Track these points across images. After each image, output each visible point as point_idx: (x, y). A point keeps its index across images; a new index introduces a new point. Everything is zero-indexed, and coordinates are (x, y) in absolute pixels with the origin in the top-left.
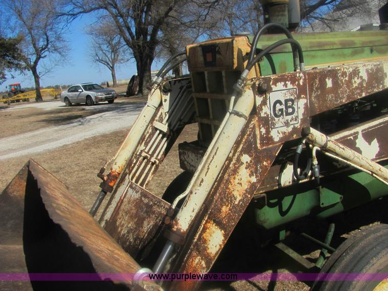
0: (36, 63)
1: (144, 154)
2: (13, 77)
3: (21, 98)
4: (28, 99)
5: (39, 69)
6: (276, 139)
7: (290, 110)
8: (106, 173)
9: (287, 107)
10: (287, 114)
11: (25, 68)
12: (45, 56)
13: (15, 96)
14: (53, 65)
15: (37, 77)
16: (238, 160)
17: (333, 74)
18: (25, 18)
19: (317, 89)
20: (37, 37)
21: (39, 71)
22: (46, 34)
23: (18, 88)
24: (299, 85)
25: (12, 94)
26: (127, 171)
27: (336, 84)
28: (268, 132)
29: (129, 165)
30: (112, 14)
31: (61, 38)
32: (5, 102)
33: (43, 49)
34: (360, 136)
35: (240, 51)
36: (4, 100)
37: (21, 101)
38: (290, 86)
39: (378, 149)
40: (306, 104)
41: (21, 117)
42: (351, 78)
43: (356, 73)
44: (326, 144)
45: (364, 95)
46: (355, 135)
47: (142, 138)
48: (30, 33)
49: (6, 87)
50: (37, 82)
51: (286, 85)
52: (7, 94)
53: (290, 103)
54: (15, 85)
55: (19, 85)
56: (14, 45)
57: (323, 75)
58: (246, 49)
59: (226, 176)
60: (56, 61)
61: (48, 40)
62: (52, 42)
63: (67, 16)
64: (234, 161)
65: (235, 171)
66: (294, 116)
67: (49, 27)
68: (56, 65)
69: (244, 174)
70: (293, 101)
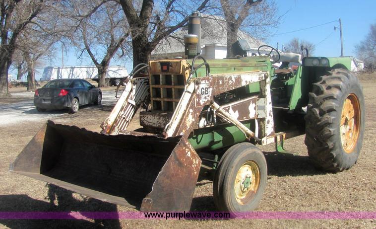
1: (123, 116)
6: (202, 104)
7: (207, 92)
8: (105, 126)
9: (206, 91)
10: (206, 94)
16: (189, 111)
17: (222, 78)
19: (216, 84)
24: (210, 82)
26: (115, 125)
27: (223, 82)
28: (199, 101)
29: (116, 121)
34: (231, 108)
35: (184, 66)
38: (207, 82)
39: (238, 116)
40: (212, 90)
42: (229, 81)
43: (230, 78)
44: (219, 109)
45: (233, 88)
46: (229, 108)
47: (122, 108)
51: (205, 82)
53: (207, 89)
57: (218, 78)
58: (186, 66)
59: (184, 117)
64: (187, 111)
65: (187, 116)
66: (208, 95)
69: (190, 117)
70: (208, 89)
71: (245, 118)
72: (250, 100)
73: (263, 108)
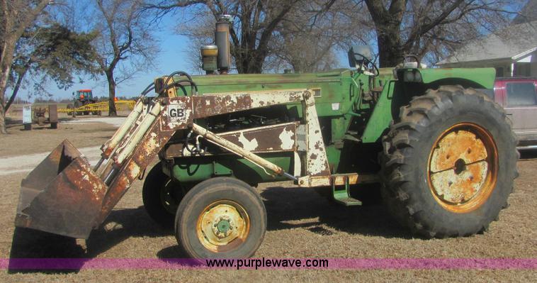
0: (113, 65)
2: (82, 82)
3: (90, 109)
4: (100, 111)
5: (117, 73)
6: (172, 128)
7: (181, 114)
8: (106, 147)
9: (179, 113)
10: (179, 116)
11: (98, 71)
12: (126, 58)
13: (83, 107)
14: (135, 69)
15: (112, 84)
16: (149, 134)
17: (211, 99)
18: (105, 8)
19: (199, 105)
20: (117, 32)
21: (116, 76)
22: (129, 30)
23: (89, 96)
24: (187, 103)
25: (80, 103)
27: (213, 103)
28: (166, 124)
30: (214, 11)
31: (148, 35)
32: (70, 114)
33: (124, 48)
34: (242, 135)
36: (69, 110)
37: (91, 113)
38: (181, 102)
39: (257, 145)
40: (191, 112)
41: (84, 131)
42: (224, 101)
43: (228, 98)
45: (234, 110)
46: (238, 135)
47: (129, 130)
48: (110, 26)
49: (73, 94)
50: (112, 91)
51: (178, 102)
52: (73, 103)
53: (180, 111)
54: (84, 92)
55: (90, 92)
56: (88, 42)
57: (204, 99)
59: (142, 142)
60: (138, 64)
61: (130, 37)
62: (135, 40)
63: (157, 9)
64: (147, 135)
65: (148, 140)
66: (183, 117)
67: (134, 21)
68: (139, 70)
69: (152, 142)
70: (182, 110)
71: (271, 149)
72: (284, 126)
73: (303, 138)
